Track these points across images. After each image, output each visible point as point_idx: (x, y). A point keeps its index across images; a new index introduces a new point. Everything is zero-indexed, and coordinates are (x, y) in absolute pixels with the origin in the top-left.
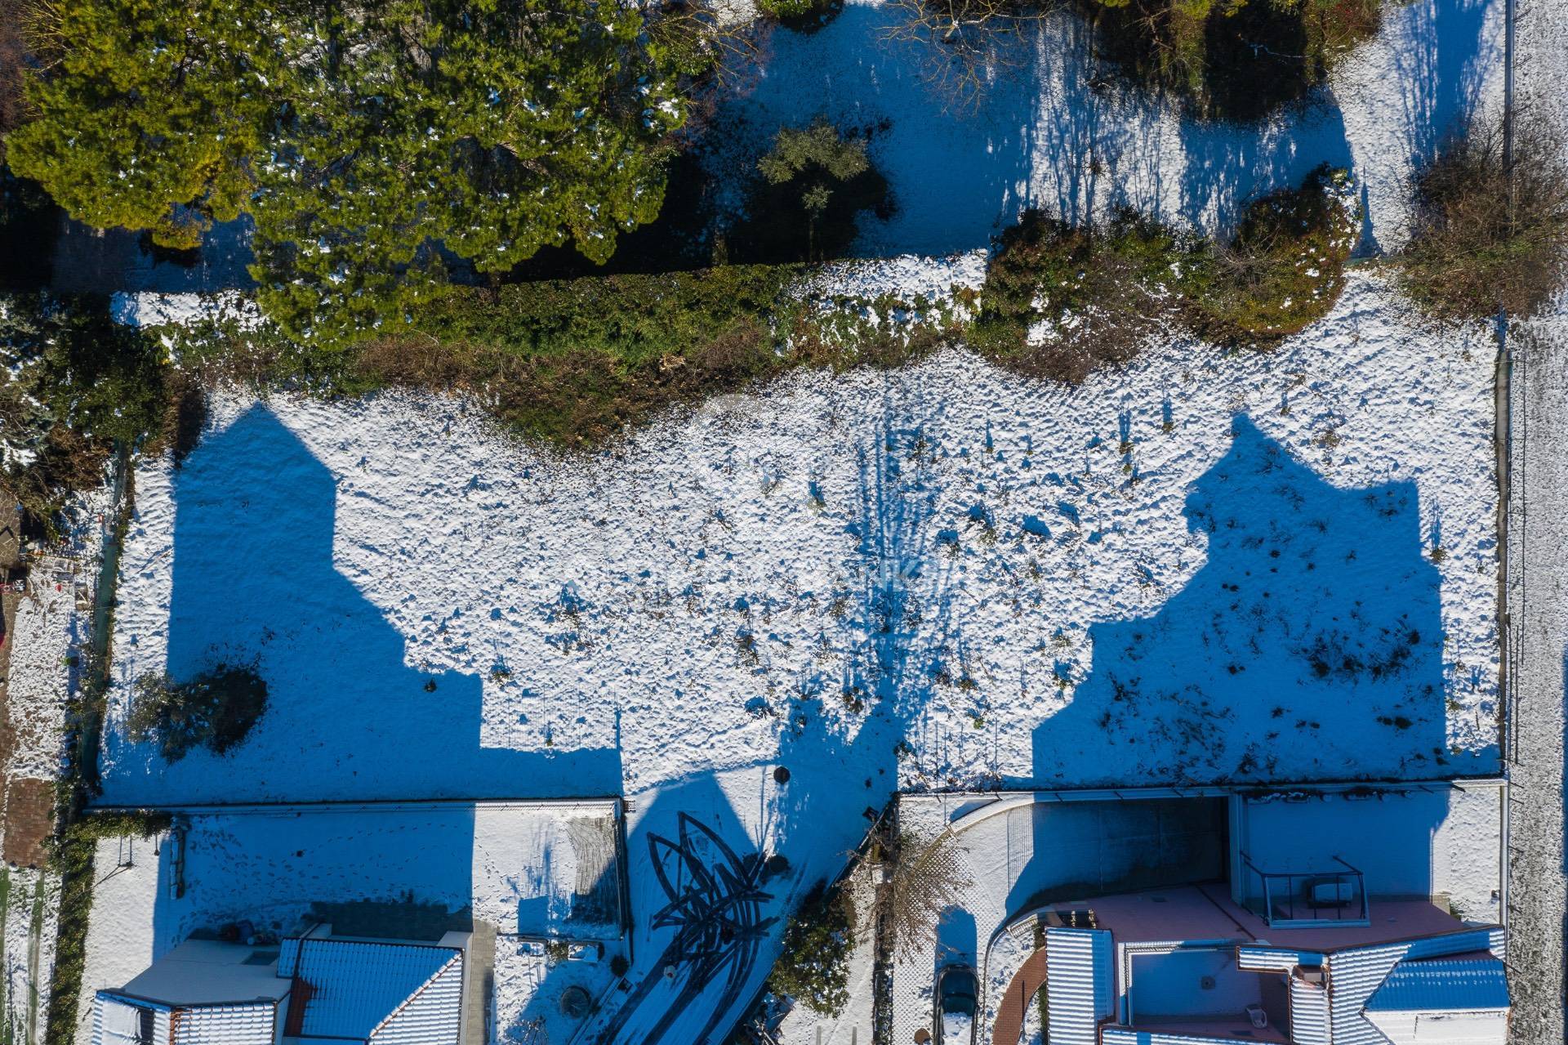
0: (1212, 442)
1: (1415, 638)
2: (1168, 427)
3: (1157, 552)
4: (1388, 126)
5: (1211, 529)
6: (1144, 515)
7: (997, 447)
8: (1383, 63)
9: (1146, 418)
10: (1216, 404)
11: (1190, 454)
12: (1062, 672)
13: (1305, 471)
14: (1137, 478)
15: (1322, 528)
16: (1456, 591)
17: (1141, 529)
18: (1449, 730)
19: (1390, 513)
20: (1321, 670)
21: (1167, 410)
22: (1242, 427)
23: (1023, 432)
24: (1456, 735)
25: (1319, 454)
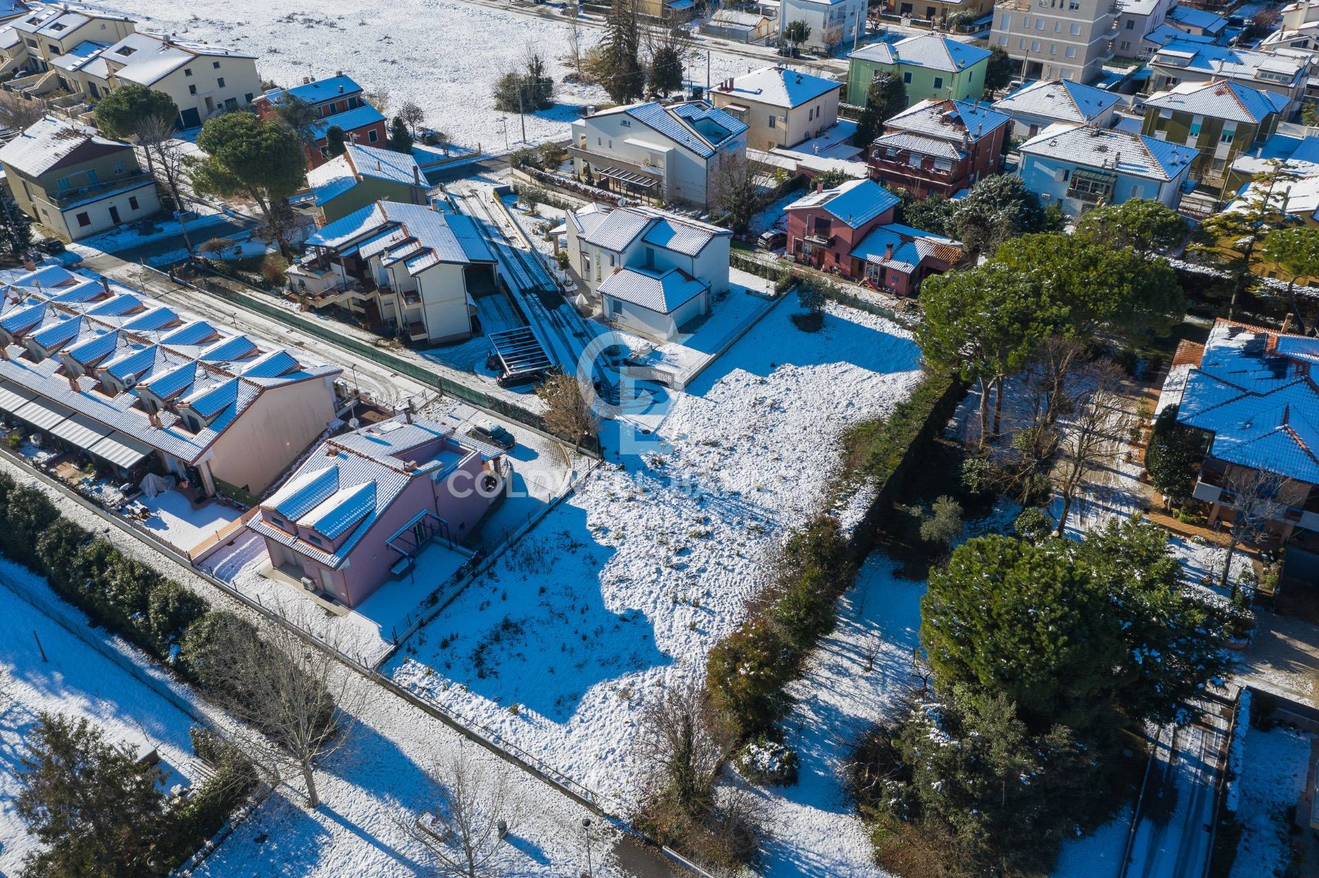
0: (668, 643)
1: (481, 676)
2: (693, 627)
3: (630, 592)
4: (803, 834)
5: (623, 619)
6: (654, 595)
7: (737, 559)
9: (705, 621)
10: (688, 655)
11: (670, 630)
13: (617, 675)
14: (675, 602)
15: (580, 666)
16: (486, 710)
17: (647, 590)
18: (419, 665)
19: (559, 702)
20: (507, 625)
21: (702, 633)
22: (665, 659)
23: (737, 571)
24: (414, 666)
25: (621, 687)
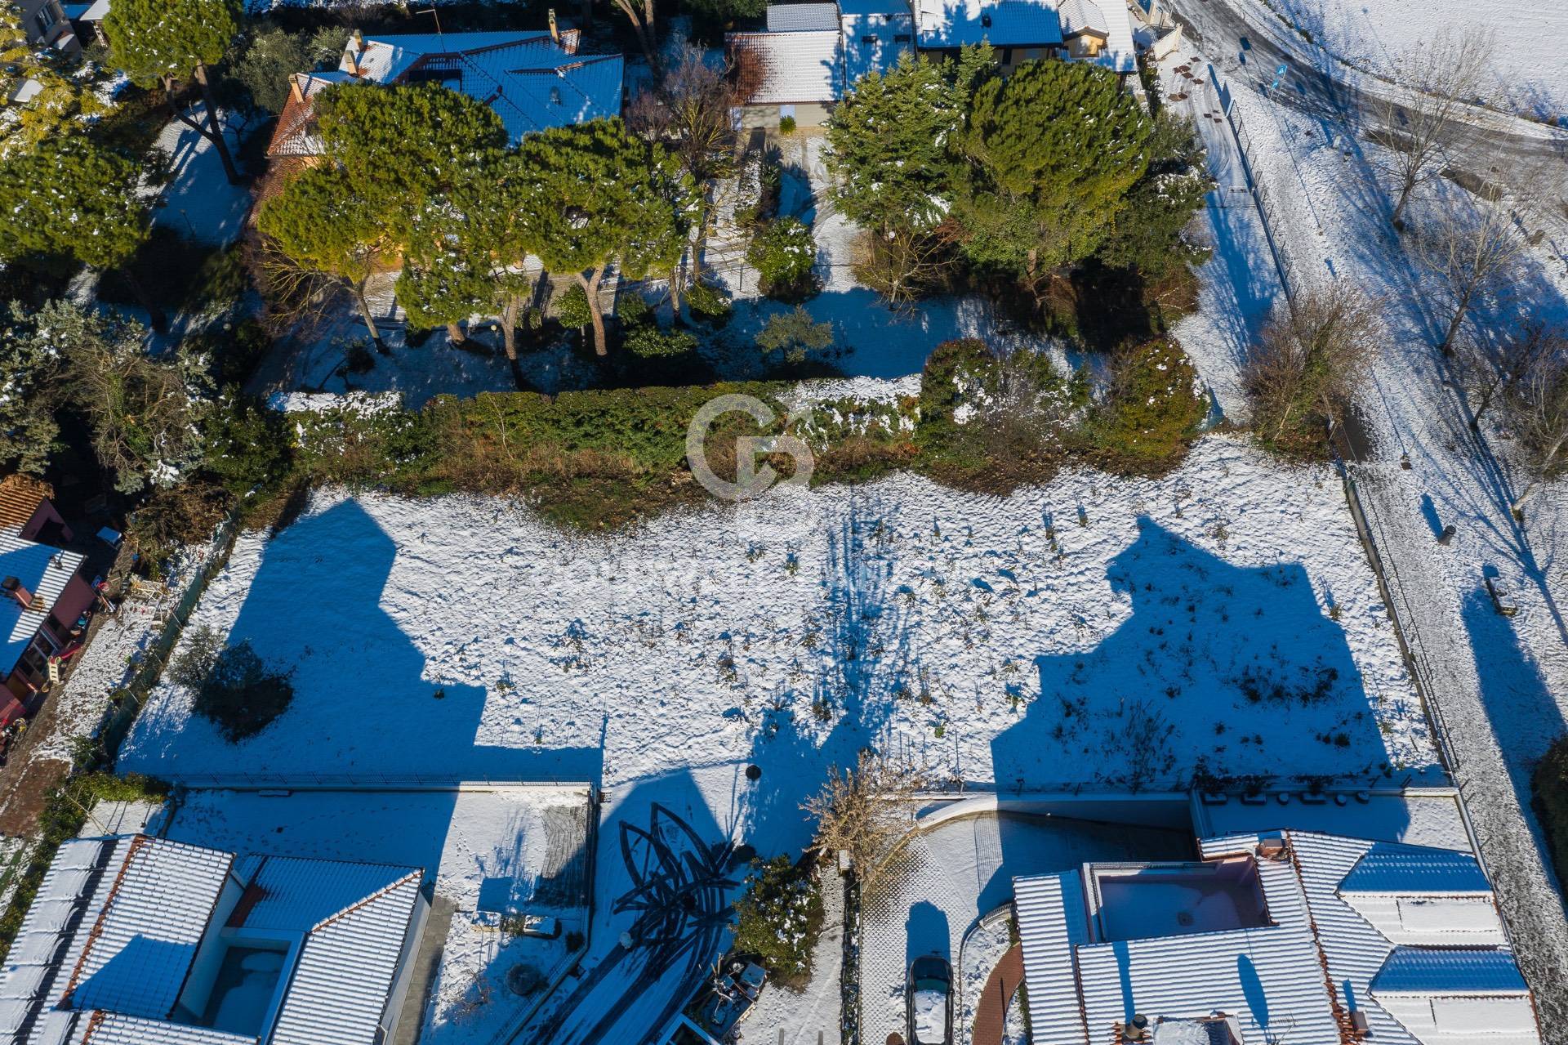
0: (1123, 534)
1: (1333, 674)
2: (1084, 521)
3: (1088, 606)
4: (1219, 356)
5: (1132, 590)
6: (1072, 580)
7: (943, 534)
8: (1207, 325)
9: (1063, 516)
10: (1122, 510)
11: (1105, 541)
12: (1013, 692)
13: (1203, 554)
14: (1062, 555)
15: (1229, 592)
16: (1361, 641)
17: (1071, 589)
18: (1389, 751)
19: (1285, 584)
20: (1254, 697)
21: (1081, 512)
22: (1144, 523)
23: (965, 524)
24: (1397, 755)
25: (1214, 543)
